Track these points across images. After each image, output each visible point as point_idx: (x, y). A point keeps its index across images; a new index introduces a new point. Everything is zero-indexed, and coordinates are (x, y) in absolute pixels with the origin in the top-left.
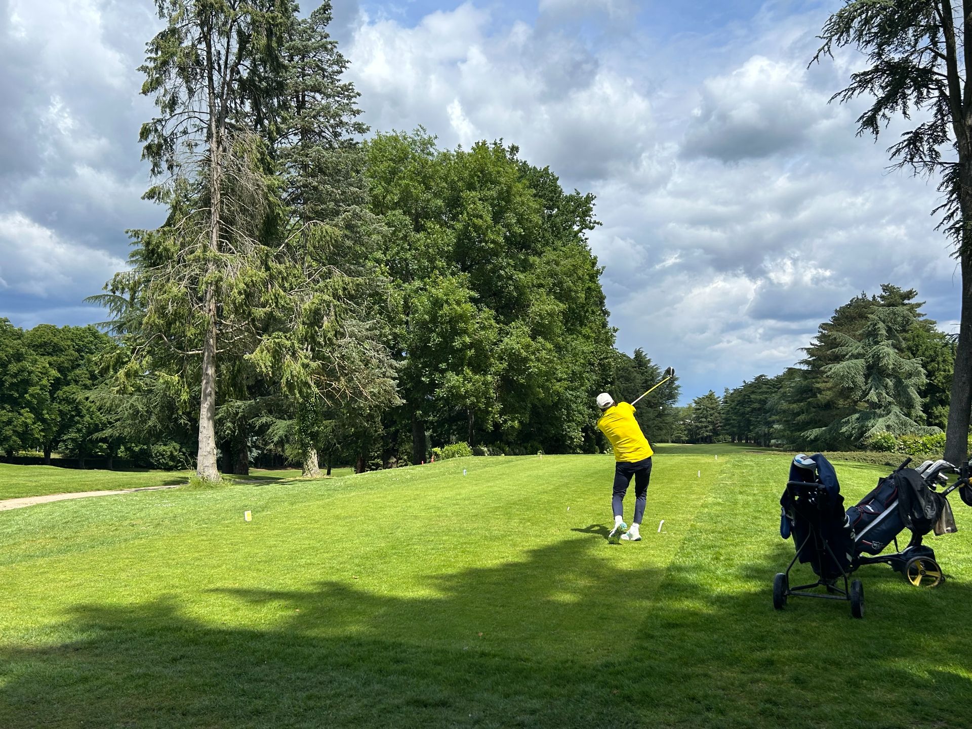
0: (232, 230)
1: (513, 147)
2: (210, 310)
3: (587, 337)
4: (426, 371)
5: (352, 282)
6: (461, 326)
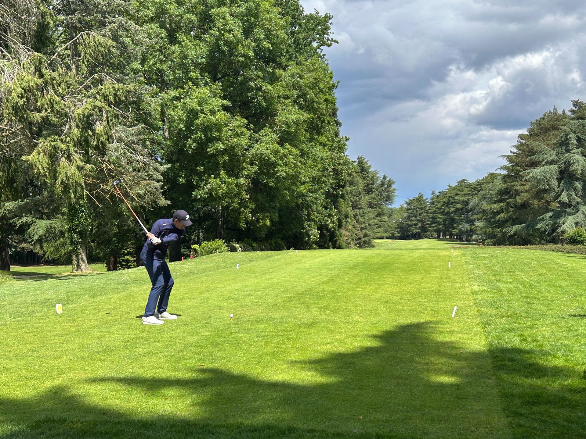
0: (7, 38)
3: (324, 145)
4: (183, 172)
5: (122, 89)
6: (215, 134)
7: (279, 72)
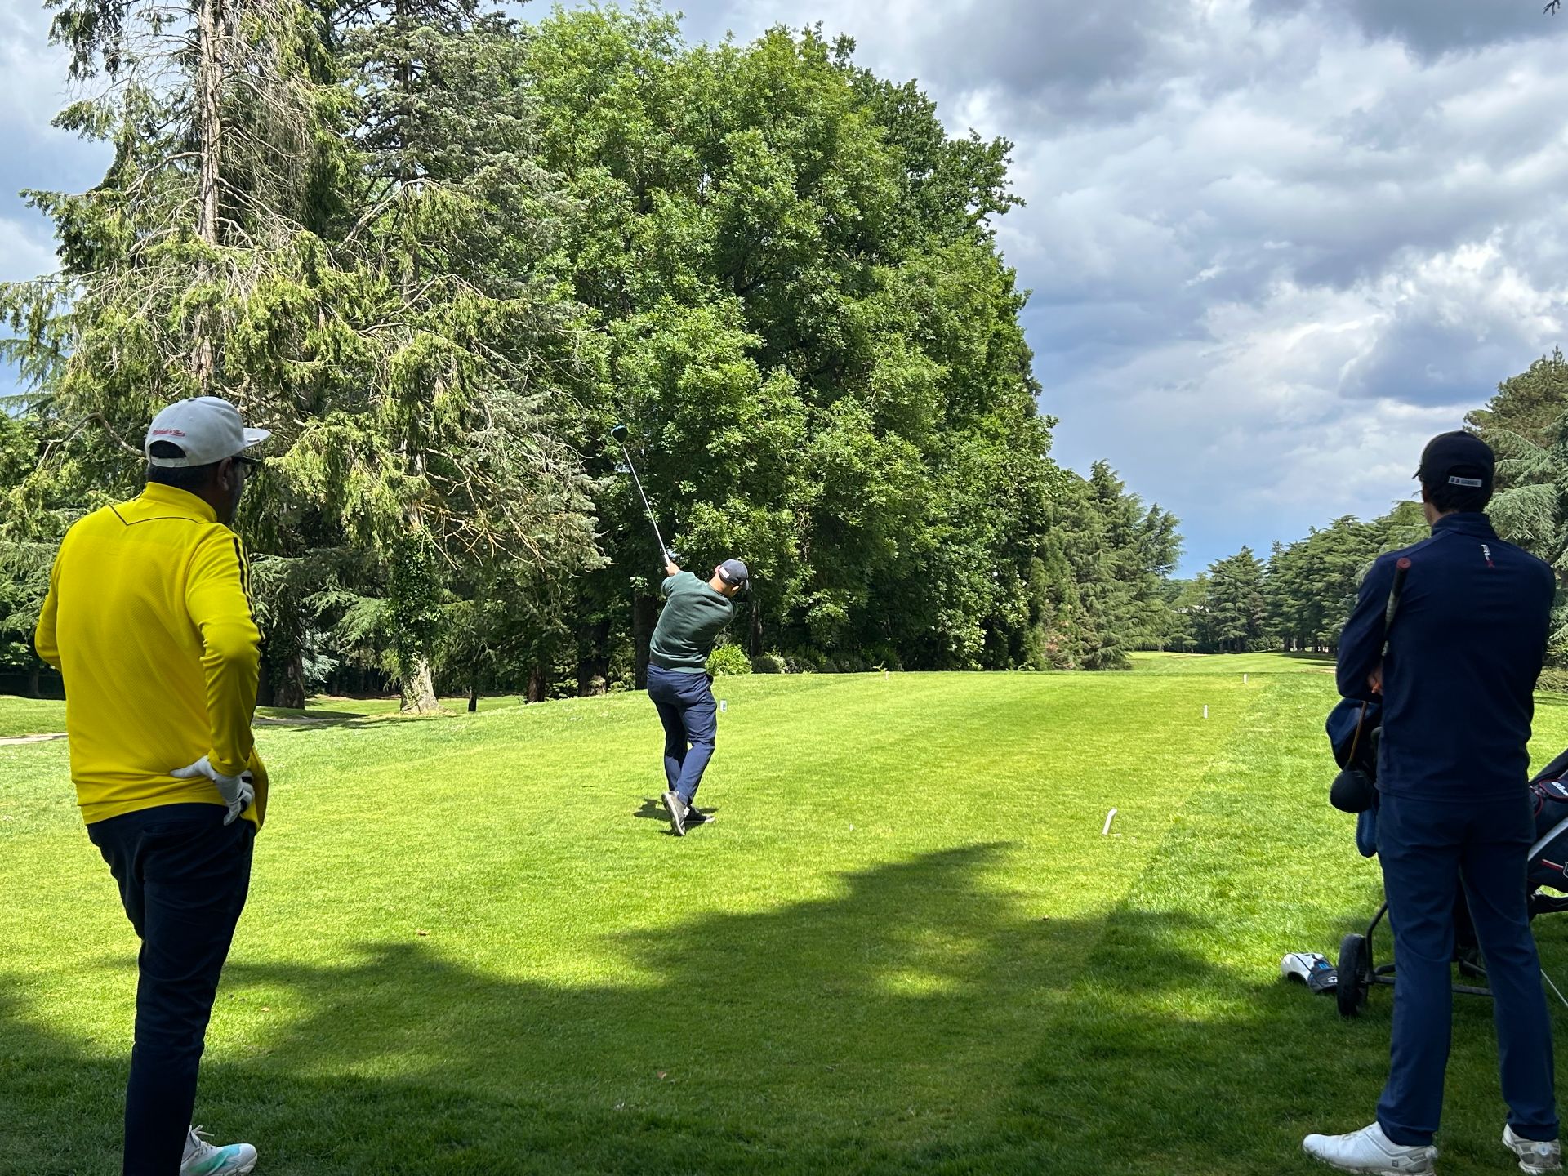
0: (247, 200)
1: (843, 39)
2: (200, 366)
3: (994, 437)
4: (655, 497)
5: (496, 309)
6: (725, 409)
7: (879, 270)
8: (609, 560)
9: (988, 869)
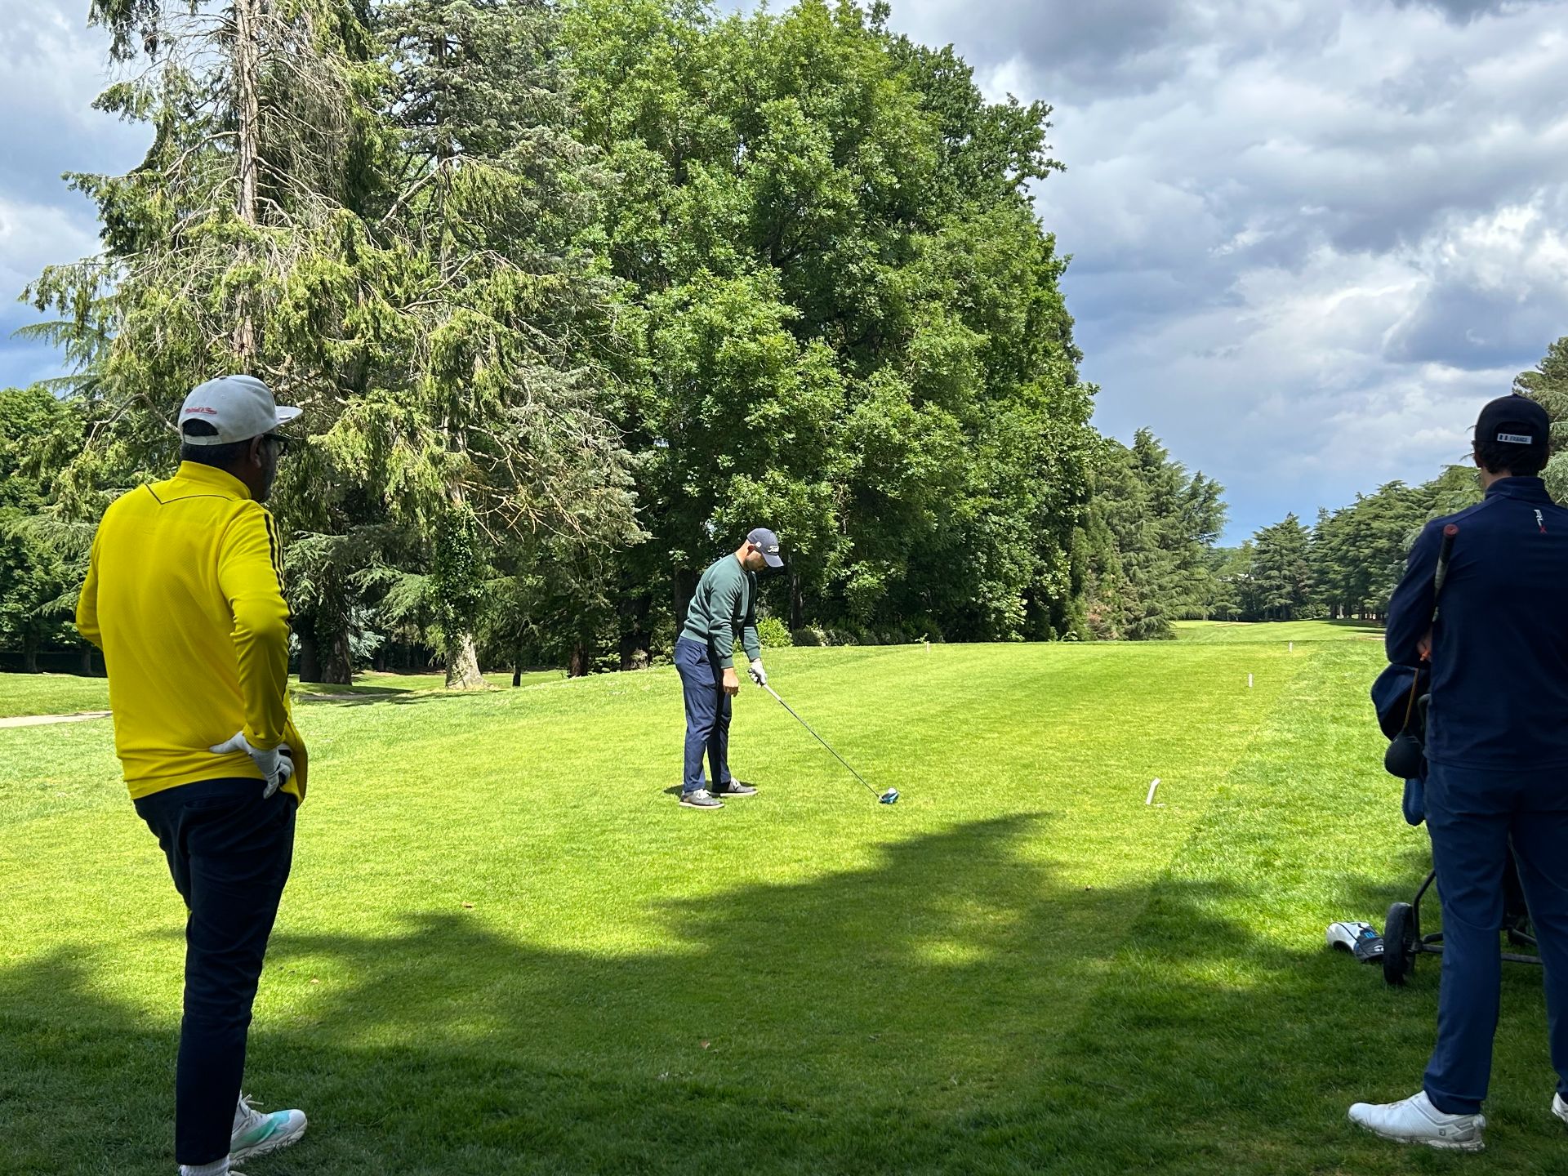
0: (285, 179)
2: (242, 346)
3: (1034, 406)
4: (695, 471)
5: (534, 284)
6: (762, 381)
7: (917, 239)
8: (649, 535)
9: (1030, 840)
